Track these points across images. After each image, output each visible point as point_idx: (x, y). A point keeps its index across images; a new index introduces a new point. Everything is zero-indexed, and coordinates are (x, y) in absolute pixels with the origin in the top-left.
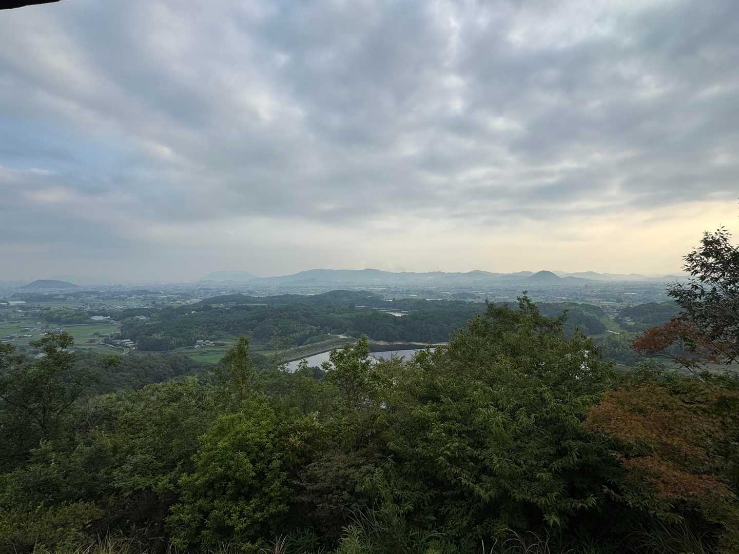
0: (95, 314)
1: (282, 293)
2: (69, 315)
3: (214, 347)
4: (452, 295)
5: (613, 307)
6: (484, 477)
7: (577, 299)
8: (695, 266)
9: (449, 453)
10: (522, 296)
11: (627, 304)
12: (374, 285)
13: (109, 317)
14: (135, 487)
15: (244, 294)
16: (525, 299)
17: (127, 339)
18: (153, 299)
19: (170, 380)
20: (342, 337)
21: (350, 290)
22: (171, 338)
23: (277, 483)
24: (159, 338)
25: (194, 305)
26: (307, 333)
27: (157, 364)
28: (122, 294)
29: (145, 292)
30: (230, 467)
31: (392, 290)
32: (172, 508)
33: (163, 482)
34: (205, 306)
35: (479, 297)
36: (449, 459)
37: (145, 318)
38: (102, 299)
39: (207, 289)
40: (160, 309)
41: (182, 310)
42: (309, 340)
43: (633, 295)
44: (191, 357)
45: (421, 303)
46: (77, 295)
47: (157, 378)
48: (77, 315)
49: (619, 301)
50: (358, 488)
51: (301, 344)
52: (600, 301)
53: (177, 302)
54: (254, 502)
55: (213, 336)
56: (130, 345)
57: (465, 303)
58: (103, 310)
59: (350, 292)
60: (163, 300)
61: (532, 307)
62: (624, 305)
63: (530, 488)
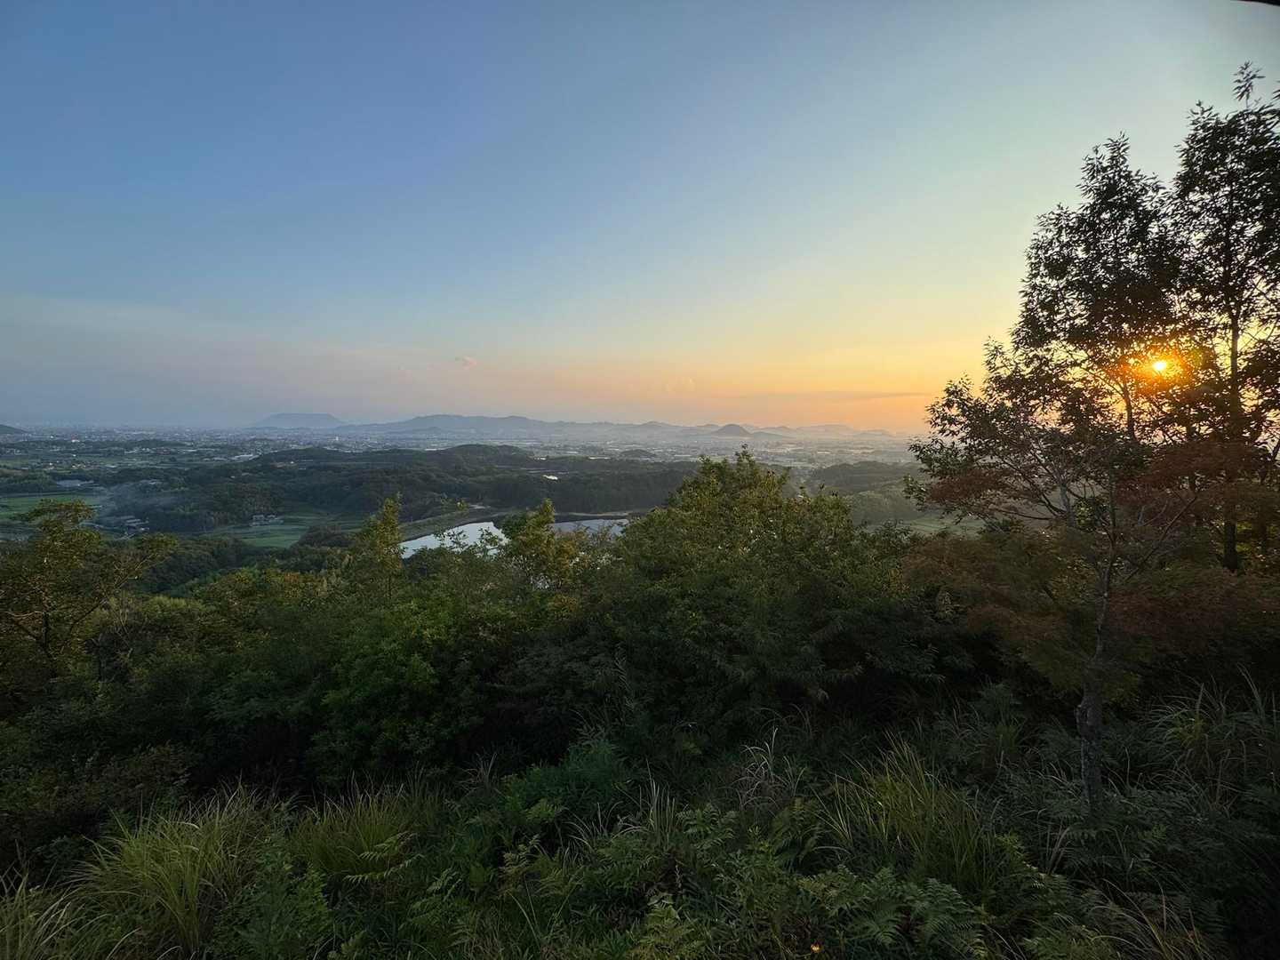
0: (64, 478)
1: (386, 447)
2: (12, 478)
3: (282, 524)
4: (623, 453)
5: (804, 468)
6: (737, 657)
7: (767, 459)
8: (937, 418)
9: (696, 633)
10: (741, 451)
11: (819, 464)
12: (521, 441)
13: (91, 482)
14: (252, 715)
15: (328, 448)
16: (744, 454)
17: (130, 515)
18: (171, 453)
19: (211, 574)
20: (477, 507)
21: (487, 444)
22: (209, 513)
23: (467, 690)
24: (188, 513)
25: (247, 462)
26: (428, 503)
27: (187, 552)
28: (113, 446)
29: (158, 443)
30: (402, 676)
31: (546, 445)
32: (315, 737)
33: (296, 706)
34: (264, 465)
35: (654, 455)
36: (696, 640)
37: (160, 483)
38: (75, 452)
39: (265, 439)
40: (186, 469)
41: (226, 471)
42: (430, 512)
43: (827, 455)
44: (246, 540)
45: (581, 463)
46: (24, 446)
47: (187, 571)
48: (27, 478)
49: (811, 461)
50: (587, 685)
51: (420, 519)
52: (791, 461)
53: (216, 459)
54: (436, 717)
55: (281, 510)
56: (134, 525)
57: (638, 462)
58: (80, 470)
59: (486, 447)
60: (190, 455)
61: (752, 464)
62: (815, 467)
63: (789, 663)
